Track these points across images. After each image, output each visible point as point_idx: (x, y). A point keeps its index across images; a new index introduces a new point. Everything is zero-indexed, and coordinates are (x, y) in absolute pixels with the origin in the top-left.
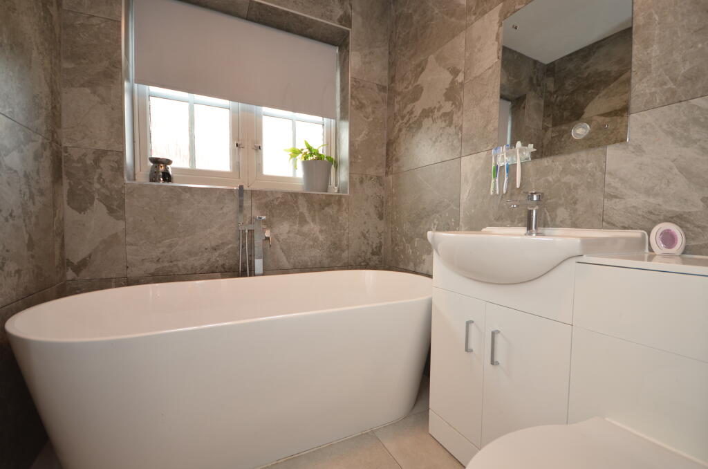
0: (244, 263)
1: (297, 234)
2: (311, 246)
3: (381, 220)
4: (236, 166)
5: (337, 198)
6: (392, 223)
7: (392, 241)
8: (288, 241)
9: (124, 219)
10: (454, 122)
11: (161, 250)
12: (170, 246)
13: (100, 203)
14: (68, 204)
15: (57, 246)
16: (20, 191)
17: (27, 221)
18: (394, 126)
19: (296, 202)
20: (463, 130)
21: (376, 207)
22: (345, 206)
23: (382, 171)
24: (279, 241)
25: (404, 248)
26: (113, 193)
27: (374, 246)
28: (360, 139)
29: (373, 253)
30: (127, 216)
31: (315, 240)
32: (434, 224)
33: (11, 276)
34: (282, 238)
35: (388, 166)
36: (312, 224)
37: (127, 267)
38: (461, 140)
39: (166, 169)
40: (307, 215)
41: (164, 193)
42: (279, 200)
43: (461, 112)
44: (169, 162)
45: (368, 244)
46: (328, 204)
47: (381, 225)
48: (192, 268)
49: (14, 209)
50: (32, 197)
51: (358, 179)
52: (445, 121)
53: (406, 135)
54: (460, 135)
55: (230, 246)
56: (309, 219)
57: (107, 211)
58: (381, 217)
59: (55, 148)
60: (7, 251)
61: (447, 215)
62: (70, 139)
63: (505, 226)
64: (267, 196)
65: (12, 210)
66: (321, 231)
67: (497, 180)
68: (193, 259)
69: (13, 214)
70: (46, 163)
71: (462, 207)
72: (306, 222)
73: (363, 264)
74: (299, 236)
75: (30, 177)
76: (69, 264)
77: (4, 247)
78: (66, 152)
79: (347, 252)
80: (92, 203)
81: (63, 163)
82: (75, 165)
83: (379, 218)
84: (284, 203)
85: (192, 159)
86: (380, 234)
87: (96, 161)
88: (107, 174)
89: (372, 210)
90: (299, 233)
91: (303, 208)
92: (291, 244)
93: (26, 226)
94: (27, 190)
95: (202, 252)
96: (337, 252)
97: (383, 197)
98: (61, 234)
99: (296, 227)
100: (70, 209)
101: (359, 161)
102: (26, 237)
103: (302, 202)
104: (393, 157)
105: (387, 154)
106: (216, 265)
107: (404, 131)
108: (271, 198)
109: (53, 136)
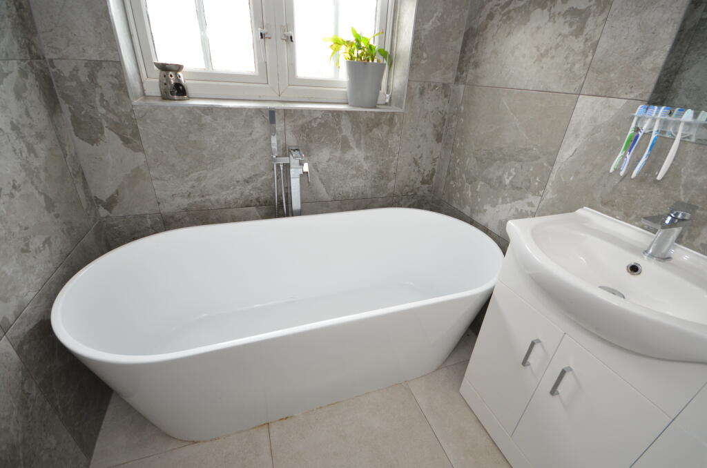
0: (280, 196)
1: (338, 162)
2: (354, 176)
3: (438, 142)
4: (263, 66)
5: (388, 117)
6: (452, 151)
7: (448, 171)
8: (328, 170)
9: (143, 151)
10: (586, 31)
11: (190, 184)
12: (199, 180)
13: (111, 132)
14: (77, 135)
15: (79, 187)
16: (15, 150)
17: (36, 181)
18: (482, 7)
19: (338, 123)
20: (598, 50)
21: (435, 126)
22: (398, 125)
23: (451, 76)
24: (318, 171)
25: (463, 186)
26: (123, 119)
27: (426, 174)
28: (428, 26)
29: (423, 182)
30: (145, 146)
31: (358, 168)
32: (510, 174)
33: (40, 251)
34: (321, 167)
35: (460, 69)
36: (356, 150)
37: (159, 203)
38: (589, 67)
39: (178, 77)
40: (351, 138)
41: (182, 116)
42: (319, 120)
43: (603, 16)
44: (180, 68)
45: (419, 171)
46: (377, 125)
47: (438, 149)
48: (225, 203)
49: (16, 178)
50: (31, 149)
51: (418, 88)
52: (571, 25)
53: (499, 27)
54: (590, 58)
55: (264, 177)
56: (353, 144)
57: (121, 142)
58: (439, 138)
59: (38, 66)
60: (26, 229)
61: (531, 169)
62: (52, 47)
63: (614, 216)
64: (304, 116)
65: (14, 181)
66: (366, 158)
67: (628, 156)
68: (224, 193)
69: (17, 184)
70: (33, 95)
71: (556, 168)
72: (350, 148)
73: (410, 194)
74: (340, 165)
75: (20, 126)
76: (98, 201)
77: (21, 226)
78: (54, 67)
79: (394, 181)
80: (102, 133)
81: (54, 83)
82: (68, 84)
83: (436, 140)
84: (324, 125)
85: (208, 58)
86: (434, 160)
87: (92, 77)
88: (110, 94)
89: (430, 131)
90: (340, 161)
91: (346, 129)
92: (332, 173)
93: (36, 188)
94: (23, 145)
95: (234, 185)
96: (382, 182)
97: (446, 113)
98: (80, 173)
99: (338, 154)
100: (80, 140)
101: (423, 62)
102: (41, 199)
103: (346, 124)
104: (470, 58)
105: (463, 51)
106: (250, 199)
107: (496, 21)
108: (309, 119)
109: (30, 51)
